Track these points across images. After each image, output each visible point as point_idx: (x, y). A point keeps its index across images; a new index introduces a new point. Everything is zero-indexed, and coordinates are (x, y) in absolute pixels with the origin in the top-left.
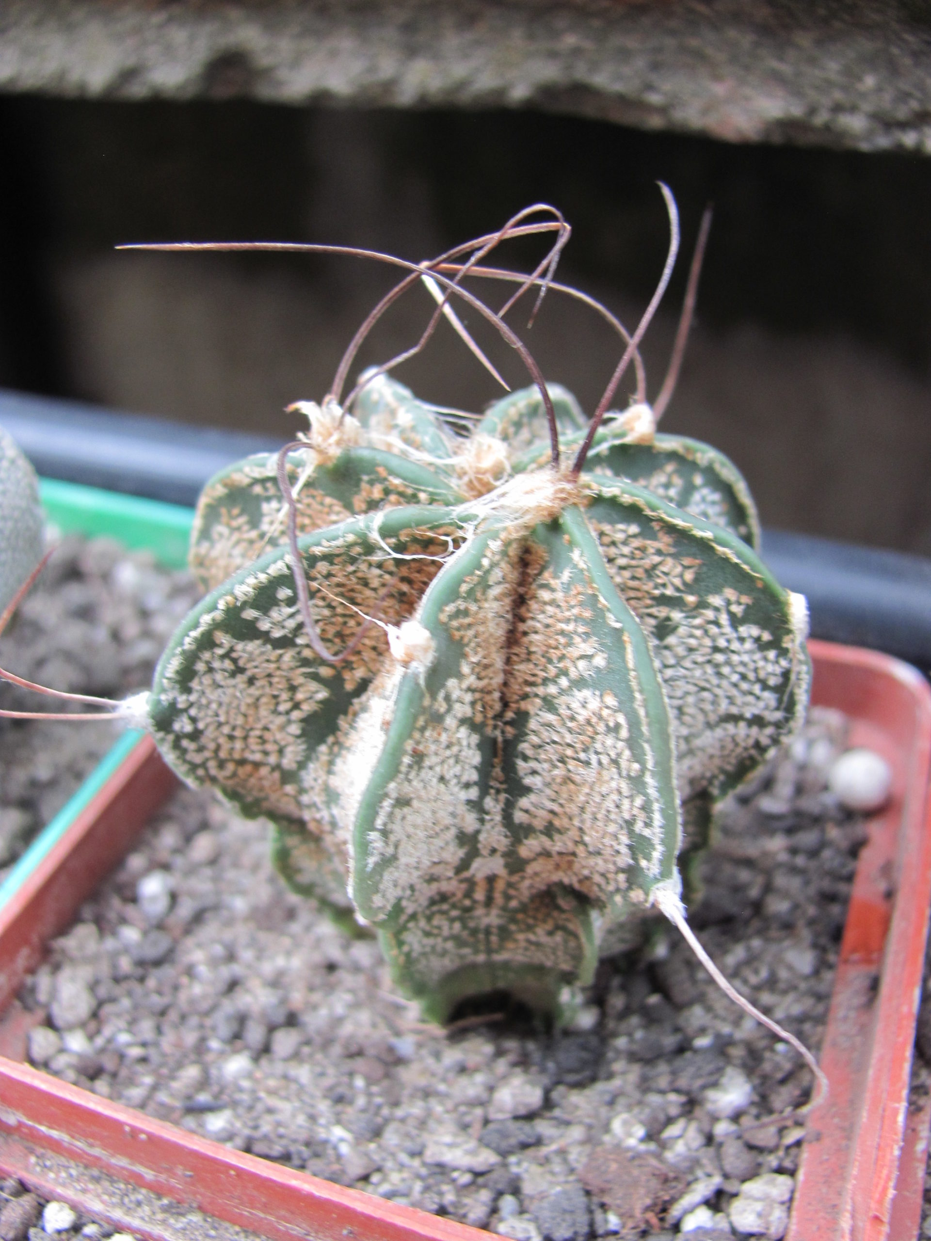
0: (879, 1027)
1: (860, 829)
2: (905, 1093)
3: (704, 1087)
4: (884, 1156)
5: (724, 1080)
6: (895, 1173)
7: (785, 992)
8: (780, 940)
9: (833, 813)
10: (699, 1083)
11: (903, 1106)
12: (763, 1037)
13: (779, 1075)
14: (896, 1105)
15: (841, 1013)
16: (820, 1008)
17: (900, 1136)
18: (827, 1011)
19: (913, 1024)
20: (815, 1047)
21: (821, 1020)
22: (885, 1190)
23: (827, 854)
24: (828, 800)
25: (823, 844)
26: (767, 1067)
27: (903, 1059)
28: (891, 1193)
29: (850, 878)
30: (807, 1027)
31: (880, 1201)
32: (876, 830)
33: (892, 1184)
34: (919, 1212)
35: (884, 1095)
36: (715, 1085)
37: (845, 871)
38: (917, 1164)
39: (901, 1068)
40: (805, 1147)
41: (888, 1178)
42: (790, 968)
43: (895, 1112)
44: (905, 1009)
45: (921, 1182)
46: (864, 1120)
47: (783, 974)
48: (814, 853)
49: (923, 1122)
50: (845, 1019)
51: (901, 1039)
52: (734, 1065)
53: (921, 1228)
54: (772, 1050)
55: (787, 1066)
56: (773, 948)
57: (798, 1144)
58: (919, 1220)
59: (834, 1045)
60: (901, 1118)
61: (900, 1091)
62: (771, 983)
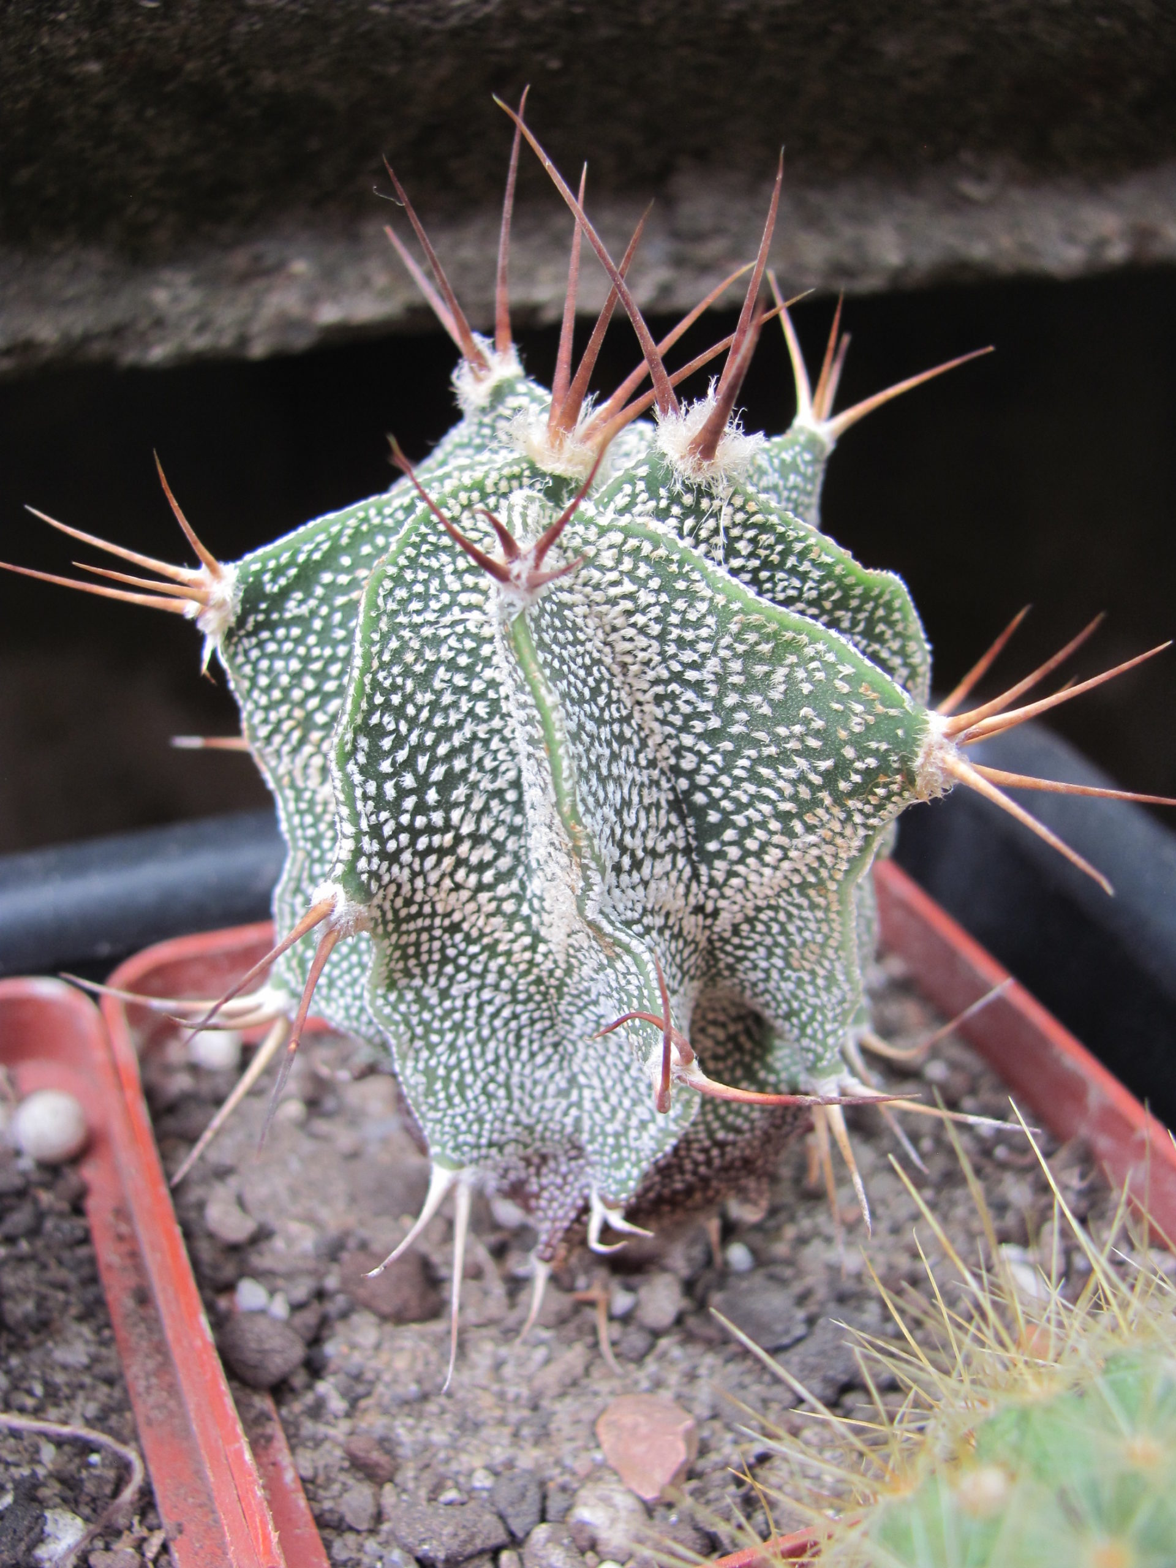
0: (181, 1376)
1: (72, 1179)
2: (239, 1428)
3: (30, 1549)
4: (249, 1504)
5: (49, 1528)
6: (269, 1515)
7: (70, 1398)
8: (41, 1344)
9: (36, 1176)
10: (22, 1546)
11: (244, 1443)
12: (70, 1460)
13: (108, 1490)
14: (237, 1445)
15: (141, 1386)
16: (117, 1393)
17: (256, 1474)
18: (126, 1391)
19: (215, 1354)
20: (131, 1437)
21: (123, 1406)
22: (266, 1537)
23: (49, 1224)
24: (26, 1163)
25: (40, 1216)
26: (90, 1487)
27: (220, 1394)
28: (274, 1536)
29: (86, 1239)
30: (114, 1420)
31: (268, 1551)
32: (91, 1173)
33: (271, 1526)
34: (319, 1542)
35: (220, 1442)
36: (41, 1539)
37: (79, 1233)
38: (294, 1496)
39: (224, 1405)
40: (173, 1548)
41: (264, 1524)
42: (65, 1367)
43: (239, 1454)
44: (199, 1343)
45: (307, 1512)
46: (212, 1479)
47: (59, 1378)
48: (34, 1232)
49: (280, 1450)
50: (148, 1388)
51: (209, 1376)
52: (55, 1507)
53: (330, 1557)
54: (89, 1465)
55: (111, 1474)
56: (36, 1355)
57: (165, 1548)
58: (323, 1550)
59: (149, 1423)
60: (248, 1456)
61: (234, 1429)
62: (53, 1395)
